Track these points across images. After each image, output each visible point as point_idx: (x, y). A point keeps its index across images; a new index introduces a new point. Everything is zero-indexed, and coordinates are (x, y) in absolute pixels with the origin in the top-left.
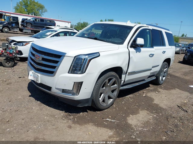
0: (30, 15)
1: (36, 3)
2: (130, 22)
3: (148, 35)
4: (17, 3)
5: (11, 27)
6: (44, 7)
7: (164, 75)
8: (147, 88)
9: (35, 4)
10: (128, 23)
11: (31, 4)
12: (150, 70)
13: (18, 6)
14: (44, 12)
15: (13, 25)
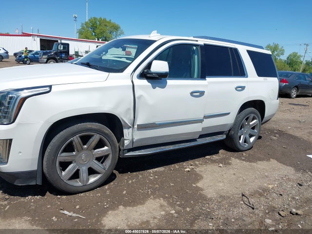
0: (100, 41)
1: (108, 22)
2: (157, 33)
3: (196, 56)
4: (82, 24)
5: (59, 59)
6: (120, 28)
7: (252, 133)
8: (207, 157)
9: (107, 24)
10: (151, 35)
11: (100, 25)
12: (201, 121)
13: (83, 28)
14: (120, 35)
15: (62, 56)
